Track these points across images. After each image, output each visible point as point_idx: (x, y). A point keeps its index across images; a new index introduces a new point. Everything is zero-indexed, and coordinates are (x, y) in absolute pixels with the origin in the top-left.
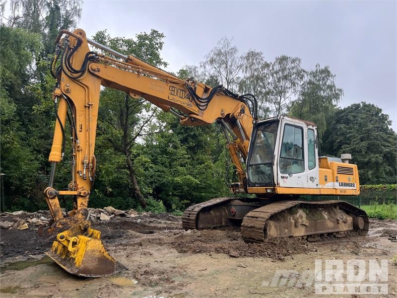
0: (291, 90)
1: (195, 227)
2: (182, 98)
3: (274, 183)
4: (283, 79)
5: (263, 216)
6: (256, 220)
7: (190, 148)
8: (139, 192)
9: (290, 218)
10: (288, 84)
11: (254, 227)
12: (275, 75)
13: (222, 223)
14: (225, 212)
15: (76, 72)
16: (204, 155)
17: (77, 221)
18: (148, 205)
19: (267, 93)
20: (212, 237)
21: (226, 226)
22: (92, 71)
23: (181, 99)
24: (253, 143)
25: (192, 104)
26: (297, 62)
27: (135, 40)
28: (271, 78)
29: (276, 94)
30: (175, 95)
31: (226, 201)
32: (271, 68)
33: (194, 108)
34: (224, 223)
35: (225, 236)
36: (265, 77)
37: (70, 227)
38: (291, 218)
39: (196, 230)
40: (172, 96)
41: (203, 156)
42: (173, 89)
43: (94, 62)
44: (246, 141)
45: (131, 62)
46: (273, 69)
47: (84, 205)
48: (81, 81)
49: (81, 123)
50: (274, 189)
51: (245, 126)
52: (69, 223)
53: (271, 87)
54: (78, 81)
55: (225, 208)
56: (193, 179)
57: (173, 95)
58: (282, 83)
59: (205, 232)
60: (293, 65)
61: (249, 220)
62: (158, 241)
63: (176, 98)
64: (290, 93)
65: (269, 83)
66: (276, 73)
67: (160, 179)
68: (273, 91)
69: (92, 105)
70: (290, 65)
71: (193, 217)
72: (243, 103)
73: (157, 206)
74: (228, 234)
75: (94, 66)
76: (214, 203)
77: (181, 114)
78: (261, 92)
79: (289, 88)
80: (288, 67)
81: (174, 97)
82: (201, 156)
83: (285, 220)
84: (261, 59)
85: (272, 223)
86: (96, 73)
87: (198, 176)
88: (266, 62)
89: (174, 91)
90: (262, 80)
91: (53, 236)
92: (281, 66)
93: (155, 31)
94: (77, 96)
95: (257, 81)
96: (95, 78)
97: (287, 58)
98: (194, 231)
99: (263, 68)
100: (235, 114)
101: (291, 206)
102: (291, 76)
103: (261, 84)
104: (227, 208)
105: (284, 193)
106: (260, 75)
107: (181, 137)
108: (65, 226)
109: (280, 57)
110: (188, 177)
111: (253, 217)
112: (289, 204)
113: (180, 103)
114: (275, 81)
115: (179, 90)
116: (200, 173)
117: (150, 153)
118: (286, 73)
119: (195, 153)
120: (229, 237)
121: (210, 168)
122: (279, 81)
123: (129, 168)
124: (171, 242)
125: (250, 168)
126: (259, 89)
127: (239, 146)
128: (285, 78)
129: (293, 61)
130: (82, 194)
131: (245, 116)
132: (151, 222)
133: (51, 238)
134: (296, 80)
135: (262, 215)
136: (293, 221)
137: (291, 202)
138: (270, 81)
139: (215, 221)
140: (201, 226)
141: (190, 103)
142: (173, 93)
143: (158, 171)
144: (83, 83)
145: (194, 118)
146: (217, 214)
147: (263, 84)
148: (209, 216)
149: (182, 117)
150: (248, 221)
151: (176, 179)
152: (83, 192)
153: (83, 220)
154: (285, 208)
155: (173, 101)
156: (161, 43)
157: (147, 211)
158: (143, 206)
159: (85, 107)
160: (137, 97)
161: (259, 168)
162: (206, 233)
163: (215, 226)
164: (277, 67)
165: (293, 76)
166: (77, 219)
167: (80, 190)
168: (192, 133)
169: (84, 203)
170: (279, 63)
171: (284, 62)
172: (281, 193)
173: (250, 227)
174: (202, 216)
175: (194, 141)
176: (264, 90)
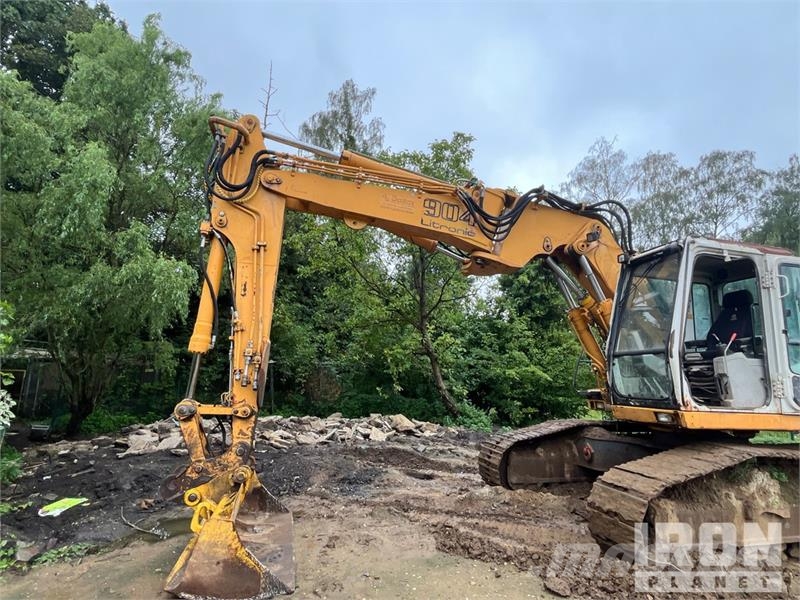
0: (736, 211)
1: (499, 482)
2: (451, 220)
3: (675, 401)
4: (718, 192)
5: (642, 490)
6: (623, 496)
7: (536, 319)
8: (447, 394)
9: (727, 495)
10: (730, 200)
11: (616, 514)
12: (701, 188)
13: (563, 476)
14: (570, 452)
15: (237, 188)
16: (562, 330)
17: (227, 467)
18: (462, 415)
19: (688, 220)
20: (534, 509)
21: (575, 482)
22: (267, 186)
23: (449, 224)
24: (622, 306)
25: (474, 230)
26: (748, 159)
27: (430, 153)
28: (694, 193)
29: (707, 220)
30: (437, 214)
31: (570, 429)
32: (692, 177)
33: (479, 239)
34: (568, 476)
35: (565, 509)
36: (681, 193)
37: (211, 478)
38: (733, 495)
39: (500, 488)
40: (430, 218)
41: (560, 332)
42: (432, 204)
43: (272, 168)
44: (605, 301)
45: (346, 162)
46: (697, 177)
47: (245, 435)
48: (245, 205)
49: (244, 280)
50: (677, 415)
51: (602, 270)
52: (210, 470)
53: (695, 210)
54: (240, 204)
55: (572, 442)
56: (540, 373)
57: (433, 215)
58: (717, 199)
59: (520, 495)
60: (737, 165)
61: (605, 491)
62: (423, 504)
63: (439, 221)
64: (735, 216)
65: (689, 203)
66: (704, 183)
67: (485, 371)
68: (700, 217)
69: (265, 246)
70: (731, 166)
71: (496, 460)
72: (597, 221)
73: (477, 418)
74: (571, 504)
75: (270, 176)
76: (545, 431)
77: (463, 255)
78: (675, 221)
79: (734, 207)
80: (727, 170)
81: (434, 219)
82: (556, 333)
83: (713, 500)
84: (672, 165)
85: (669, 506)
86: (274, 188)
87: (550, 368)
88: (681, 168)
89: (434, 208)
90: (675, 199)
91: (178, 494)
92: (712, 171)
93: (459, 135)
94: (240, 230)
95: (666, 202)
96: (274, 197)
97: (725, 155)
98: (497, 491)
99: (675, 179)
100: (575, 245)
101: (728, 463)
102: (734, 185)
103: (674, 206)
104: (575, 443)
105: (706, 427)
106: (672, 191)
107: (519, 301)
108: (202, 476)
109: (708, 155)
110: (532, 368)
111: (616, 487)
112: (724, 457)
113: (447, 231)
114: (702, 198)
115: (446, 206)
116: (554, 363)
117: (472, 330)
118: (723, 181)
119: (546, 328)
120: (574, 512)
121: (573, 353)
122: (710, 196)
123: (429, 354)
124: (447, 509)
125: (616, 361)
126: (671, 214)
127: (591, 313)
128: (723, 189)
129: (738, 158)
130: (239, 414)
131: (602, 247)
132: (442, 452)
133: (175, 496)
134: (747, 191)
135: (640, 485)
136: (737, 504)
137: (727, 452)
138: (691, 199)
139: (547, 469)
140: (513, 479)
141: (469, 229)
142: (432, 211)
143: (482, 358)
144: (251, 207)
145: (483, 259)
146: (552, 454)
147: (679, 205)
148: (533, 458)
149: (466, 259)
150: (603, 494)
151: (508, 372)
152: (240, 410)
153: (237, 464)
154: (709, 469)
155: (432, 228)
156: (469, 152)
157: (459, 426)
158: (454, 417)
159: (253, 250)
160: (360, 226)
161: (641, 360)
162: (520, 498)
163: (547, 480)
164: (704, 174)
165: (739, 186)
166: (226, 463)
167: (238, 405)
168: (538, 294)
169: (245, 431)
170: (709, 166)
171: (719, 163)
172: (697, 426)
173: (608, 512)
174: (515, 458)
175: (542, 307)
176: (681, 217)
